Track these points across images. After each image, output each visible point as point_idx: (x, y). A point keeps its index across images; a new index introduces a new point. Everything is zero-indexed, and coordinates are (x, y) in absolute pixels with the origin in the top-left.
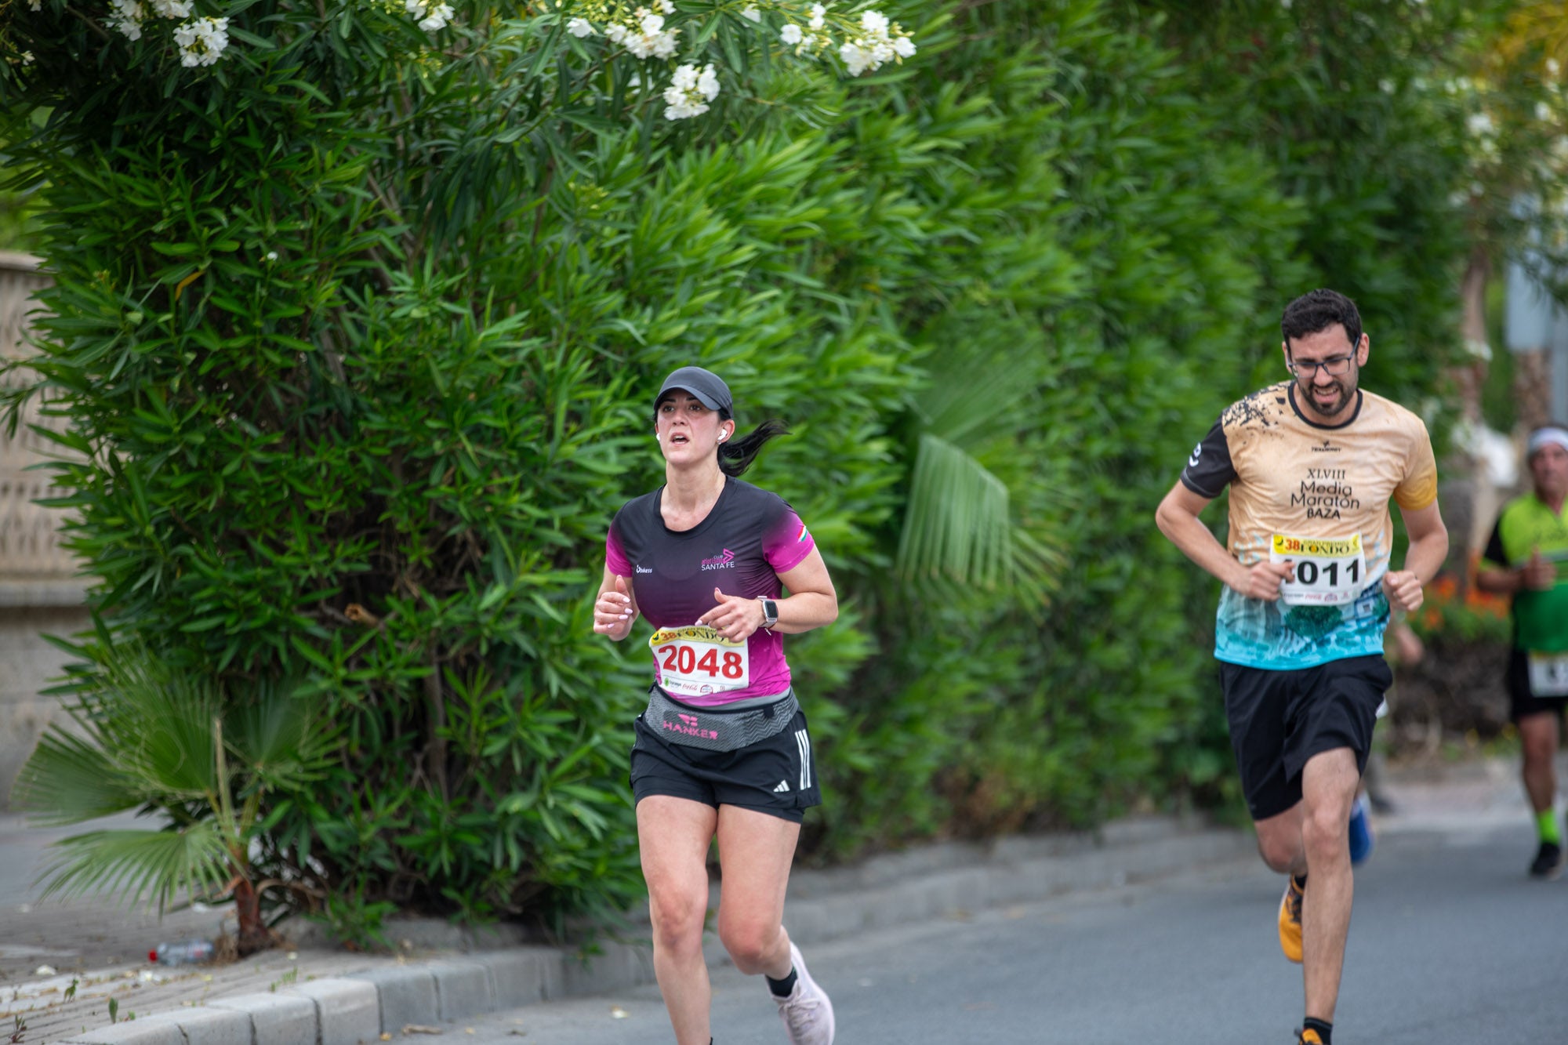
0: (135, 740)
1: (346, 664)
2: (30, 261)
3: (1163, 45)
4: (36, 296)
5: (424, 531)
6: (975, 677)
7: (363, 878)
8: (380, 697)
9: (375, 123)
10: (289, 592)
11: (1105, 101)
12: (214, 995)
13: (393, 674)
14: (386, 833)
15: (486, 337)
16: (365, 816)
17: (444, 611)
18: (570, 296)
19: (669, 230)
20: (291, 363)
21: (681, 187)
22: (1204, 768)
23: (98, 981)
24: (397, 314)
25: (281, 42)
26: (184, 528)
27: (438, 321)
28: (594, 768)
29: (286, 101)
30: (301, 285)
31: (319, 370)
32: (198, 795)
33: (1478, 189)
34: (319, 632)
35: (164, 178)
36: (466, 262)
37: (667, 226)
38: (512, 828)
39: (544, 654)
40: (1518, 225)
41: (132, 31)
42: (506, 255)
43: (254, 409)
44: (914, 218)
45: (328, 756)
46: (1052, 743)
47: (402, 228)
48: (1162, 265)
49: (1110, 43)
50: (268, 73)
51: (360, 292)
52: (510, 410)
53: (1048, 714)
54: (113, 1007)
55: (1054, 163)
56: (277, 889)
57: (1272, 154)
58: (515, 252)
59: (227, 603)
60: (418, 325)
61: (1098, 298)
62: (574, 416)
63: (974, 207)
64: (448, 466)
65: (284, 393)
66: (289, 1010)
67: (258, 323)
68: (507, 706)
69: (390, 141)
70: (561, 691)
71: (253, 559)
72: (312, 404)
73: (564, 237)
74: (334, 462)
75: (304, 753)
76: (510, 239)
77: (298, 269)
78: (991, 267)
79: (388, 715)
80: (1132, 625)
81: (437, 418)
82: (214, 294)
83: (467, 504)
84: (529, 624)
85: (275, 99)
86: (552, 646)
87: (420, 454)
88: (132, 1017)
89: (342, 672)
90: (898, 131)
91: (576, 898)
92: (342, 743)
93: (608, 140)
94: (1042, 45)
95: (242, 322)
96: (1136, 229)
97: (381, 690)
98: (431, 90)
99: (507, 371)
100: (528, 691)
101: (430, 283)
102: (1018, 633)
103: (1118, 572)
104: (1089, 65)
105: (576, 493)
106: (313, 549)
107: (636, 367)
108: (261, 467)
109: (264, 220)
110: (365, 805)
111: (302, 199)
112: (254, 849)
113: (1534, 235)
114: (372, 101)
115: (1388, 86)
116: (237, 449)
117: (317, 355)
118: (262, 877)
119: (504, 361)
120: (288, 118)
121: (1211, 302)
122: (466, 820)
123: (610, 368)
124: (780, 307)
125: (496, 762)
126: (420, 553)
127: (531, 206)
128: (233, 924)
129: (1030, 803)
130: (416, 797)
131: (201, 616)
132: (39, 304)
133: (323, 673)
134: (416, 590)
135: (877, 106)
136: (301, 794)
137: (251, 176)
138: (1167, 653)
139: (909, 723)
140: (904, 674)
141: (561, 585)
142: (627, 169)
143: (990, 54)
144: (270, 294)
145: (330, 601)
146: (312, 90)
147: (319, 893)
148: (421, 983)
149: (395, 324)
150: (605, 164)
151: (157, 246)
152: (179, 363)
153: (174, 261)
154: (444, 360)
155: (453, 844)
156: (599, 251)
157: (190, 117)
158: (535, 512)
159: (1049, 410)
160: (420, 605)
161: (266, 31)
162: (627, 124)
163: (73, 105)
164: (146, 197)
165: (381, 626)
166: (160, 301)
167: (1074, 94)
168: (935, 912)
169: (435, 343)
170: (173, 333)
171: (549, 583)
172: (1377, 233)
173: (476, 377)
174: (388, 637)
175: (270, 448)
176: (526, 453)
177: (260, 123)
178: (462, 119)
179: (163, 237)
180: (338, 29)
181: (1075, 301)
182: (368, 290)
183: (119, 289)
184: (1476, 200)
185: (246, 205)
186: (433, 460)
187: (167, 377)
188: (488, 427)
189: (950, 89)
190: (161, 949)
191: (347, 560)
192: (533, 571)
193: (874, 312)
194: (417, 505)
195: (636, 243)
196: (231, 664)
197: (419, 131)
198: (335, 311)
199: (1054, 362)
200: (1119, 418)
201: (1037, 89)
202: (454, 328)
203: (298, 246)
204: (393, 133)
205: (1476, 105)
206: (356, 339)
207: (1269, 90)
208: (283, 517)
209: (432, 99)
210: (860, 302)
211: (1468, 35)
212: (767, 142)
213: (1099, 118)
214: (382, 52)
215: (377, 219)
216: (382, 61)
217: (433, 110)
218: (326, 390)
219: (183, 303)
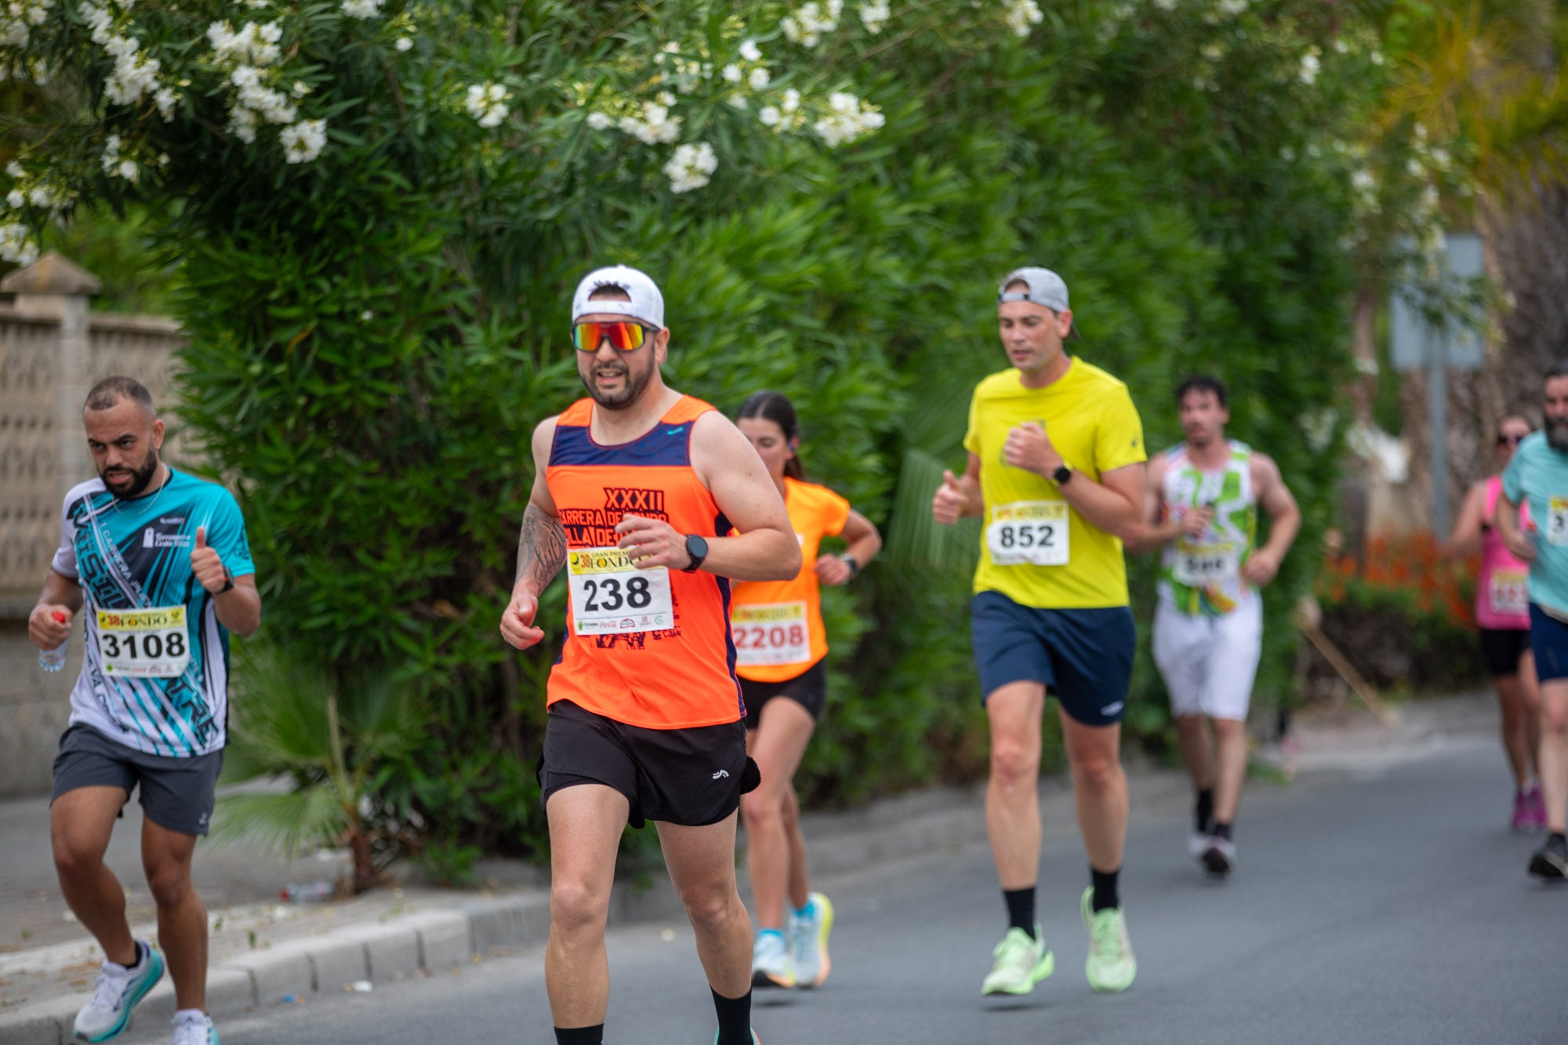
0: (264, 718)
1: (437, 651)
2: (169, 324)
4: (176, 354)
5: (496, 540)
6: (959, 650)
7: (455, 828)
8: (465, 680)
9: (449, 207)
10: (387, 593)
11: (1054, 171)
12: (335, 926)
13: (474, 660)
14: (472, 791)
15: (544, 378)
16: (454, 777)
20: (383, 403)
21: (702, 249)
23: (241, 917)
24: (471, 361)
25: (370, 141)
26: (300, 543)
27: (504, 367)
29: (377, 188)
30: (391, 339)
31: (408, 410)
32: (319, 760)
33: (1362, 234)
34: (413, 625)
35: (277, 254)
36: (527, 316)
37: (691, 282)
40: (1397, 262)
41: (247, 134)
43: (356, 442)
44: (898, 269)
45: (423, 728)
47: (473, 290)
49: (1059, 123)
50: (360, 166)
51: (439, 342)
54: (252, 938)
55: (1013, 223)
56: (387, 838)
57: (1193, 211)
59: (337, 604)
60: (488, 370)
63: (947, 260)
64: (515, 485)
65: (380, 429)
66: (396, 938)
67: (357, 372)
69: (461, 218)
71: (356, 566)
72: (402, 437)
74: (421, 485)
75: (404, 726)
77: (390, 326)
78: (962, 307)
79: (471, 694)
81: (505, 446)
82: (321, 348)
85: (365, 186)
87: (492, 476)
88: (267, 945)
89: (432, 659)
90: (881, 199)
92: (433, 718)
93: (639, 213)
94: (998, 125)
95: (346, 373)
97: (465, 672)
98: (492, 174)
101: (498, 334)
104: (1040, 140)
106: (406, 557)
108: (362, 491)
109: (359, 287)
110: (454, 767)
111: (390, 269)
112: (365, 806)
113: (1409, 271)
114: (446, 186)
115: (1287, 154)
116: (340, 476)
117: (407, 398)
118: (371, 829)
119: (559, 398)
120: (378, 202)
121: (1146, 333)
124: (787, 347)
126: (494, 559)
128: (349, 869)
130: (497, 759)
131: (316, 615)
132: (177, 361)
133: (417, 660)
134: (492, 589)
135: (863, 177)
136: (402, 761)
137: (348, 251)
139: (904, 690)
140: (898, 649)
143: (958, 133)
144: (366, 348)
146: (397, 179)
147: (419, 842)
148: (504, 914)
149: (470, 370)
150: (637, 232)
151: (276, 312)
152: (293, 407)
153: (287, 323)
154: (510, 398)
157: (295, 205)
160: (495, 602)
161: (359, 130)
162: (653, 200)
163: (202, 197)
164: (263, 271)
165: (464, 619)
166: (276, 355)
167: (1026, 165)
168: (929, 845)
169: (502, 385)
170: (287, 383)
172: (1279, 274)
173: (536, 411)
174: (470, 628)
175: (369, 475)
177: (355, 207)
178: (516, 199)
179: (278, 303)
180: (415, 129)
182: (446, 342)
183: (242, 346)
184: (1363, 245)
185: (345, 274)
186: (502, 482)
187: (283, 419)
189: (923, 161)
190: (292, 890)
193: (866, 348)
194: (490, 519)
196: (342, 654)
197: (485, 209)
198: (420, 360)
201: (996, 159)
202: (518, 372)
203: (389, 307)
204: (464, 211)
205: (1358, 165)
206: (438, 383)
207: (1189, 159)
208: (381, 531)
209: (495, 183)
210: (854, 341)
211: (1352, 109)
212: (770, 210)
213: (1048, 184)
214: (451, 144)
215: (452, 283)
216: (454, 152)
217: (494, 191)
218: (412, 426)
219: (296, 357)
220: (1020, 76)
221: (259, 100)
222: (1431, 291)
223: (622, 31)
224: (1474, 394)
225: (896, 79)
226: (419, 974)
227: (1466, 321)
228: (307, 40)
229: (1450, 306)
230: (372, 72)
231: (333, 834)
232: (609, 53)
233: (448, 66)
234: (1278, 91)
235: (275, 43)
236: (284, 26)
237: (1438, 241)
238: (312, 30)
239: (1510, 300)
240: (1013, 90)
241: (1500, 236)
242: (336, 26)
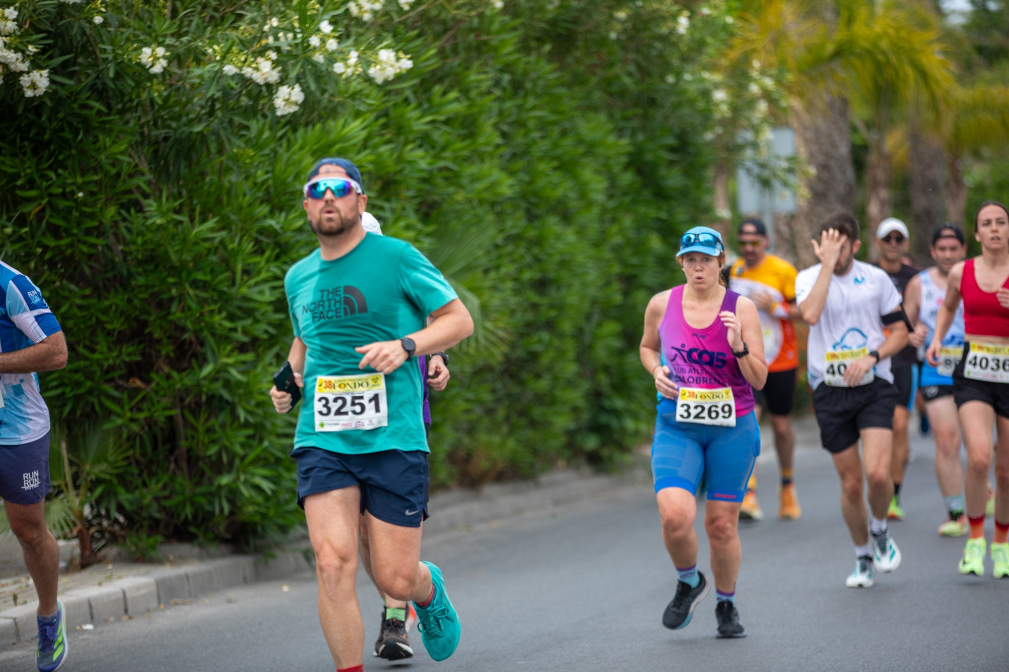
1: (131, 410)
3: (550, 61)
5: (169, 337)
6: (467, 400)
7: (145, 523)
8: (150, 427)
9: (132, 122)
10: (98, 373)
11: (521, 93)
12: (70, 589)
13: (156, 415)
14: (157, 499)
15: (197, 233)
16: (145, 491)
17: (182, 380)
18: (241, 208)
19: (292, 170)
20: (93, 251)
21: (296, 147)
22: (591, 443)
23: (7, 585)
24: (149, 222)
25: (79, 81)
27: (171, 226)
28: (266, 459)
29: (84, 112)
30: (97, 209)
31: (109, 254)
33: (719, 130)
34: (116, 393)
35: (21, 156)
36: (184, 193)
37: (290, 169)
38: (224, 493)
39: (236, 399)
40: (740, 148)
42: (206, 187)
43: (75, 276)
44: (423, 158)
45: (124, 459)
46: (511, 432)
47: (149, 176)
48: (556, 177)
49: (523, 61)
50: (73, 98)
51: (129, 212)
52: (212, 271)
53: (507, 419)
54: (15, 598)
55: (496, 126)
56: (102, 531)
57: (611, 116)
58: (211, 186)
59: (66, 381)
60: (160, 227)
61: (523, 196)
62: (246, 272)
63: (454, 151)
64: (180, 302)
65: (91, 267)
66: (109, 595)
67: (75, 231)
68: (217, 428)
69: (140, 130)
70: (246, 420)
71: (78, 357)
72: (106, 272)
73: (233, 178)
74: (119, 303)
75: (111, 458)
76: (208, 179)
77: (95, 201)
78: (465, 181)
79: (155, 437)
80: (550, 368)
81: (173, 276)
82: (51, 216)
83: (192, 322)
84: (227, 384)
85: (77, 111)
86: (240, 396)
87: (165, 296)
88: (25, 603)
89: (129, 415)
90: (411, 113)
91: (259, 529)
92: (130, 453)
93: (255, 125)
94: (485, 64)
95: (67, 231)
96: (541, 159)
97: (150, 423)
98: (160, 101)
99: (209, 250)
100: (229, 420)
101: (165, 205)
102: (489, 376)
103: (540, 341)
104: (512, 73)
105: (249, 313)
106: (110, 350)
107: (278, 244)
108: (80, 307)
109: (75, 176)
110: (145, 484)
111: (94, 164)
112: (87, 511)
113: (749, 153)
114: (130, 110)
115: (671, 79)
116: (66, 298)
117: (108, 247)
118: (91, 525)
119: (207, 245)
120: (85, 121)
121: (582, 195)
122: (199, 490)
123: (264, 245)
125: (214, 458)
126: (167, 349)
127: (217, 161)
128: (78, 551)
129: (500, 466)
130: (172, 479)
131: (52, 388)
133: (119, 416)
134: (166, 369)
135: (399, 99)
136: (110, 481)
137: (67, 153)
138: (570, 384)
141: (244, 363)
142: (267, 139)
143: (459, 70)
144: (81, 215)
145: (121, 377)
146: (97, 105)
147: (123, 533)
148: (179, 578)
149: (148, 228)
150: (256, 137)
151: (20, 193)
152: (34, 254)
153: (28, 200)
154: (175, 246)
155: (193, 503)
156: (255, 184)
157: (32, 123)
158: (228, 324)
159: (500, 257)
160: (168, 377)
161: (71, 75)
162: (265, 116)
164: (12, 167)
165: (149, 389)
166: (22, 221)
167: (504, 89)
168: (452, 526)
169: (170, 237)
170: (29, 239)
171: (236, 362)
172: (669, 156)
173: (193, 254)
174: (153, 394)
175: (84, 297)
176: (221, 293)
177: (70, 125)
178: (178, 117)
179: (22, 187)
180: (108, 74)
181: (509, 199)
182: (133, 211)
184: (719, 137)
185: (65, 168)
186: (172, 299)
187: (28, 262)
188: (200, 281)
189: (437, 89)
191: (129, 355)
192: (228, 356)
193: (404, 209)
194: (164, 324)
195: (275, 179)
196: (70, 413)
197: (155, 124)
198: (116, 222)
199: (502, 231)
200: (537, 260)
201: (485, 86)
202: (180, 228)
203: (94, 189)
204: (142, 126)
205: (717, 86)
206: (128, 236)
207: (608, 83)
208: (93, 334)
209: (162, 107)
210: (395, 204)
211: (710, 50)
212: (341, 122)
213: (518, 101)
214: (132, 84)
215: (136, 172)
216: (133, 88)
217: (163, 113)
218: (113, 265)
219: (34, 222)
220: (499, 32)
221: (5, 57)
222: (763, 166)
223: (242, 8)
224: (791, 229)
225: (419, 36)
226: (125, 618)
227: (785, 184)
228: (35, 18)
229: (775, 175)
230: (79, 38)
231: (67, 530)
232: (233, 22)
233: (128, 32)
234: (663, 38)
235: (14, 20)
236: (19, 10)
237: (768, 134)
238: (38, 12)
239: (812, 171)
240: (495, 41)
241: (805, 128)
242: (54, 8)
